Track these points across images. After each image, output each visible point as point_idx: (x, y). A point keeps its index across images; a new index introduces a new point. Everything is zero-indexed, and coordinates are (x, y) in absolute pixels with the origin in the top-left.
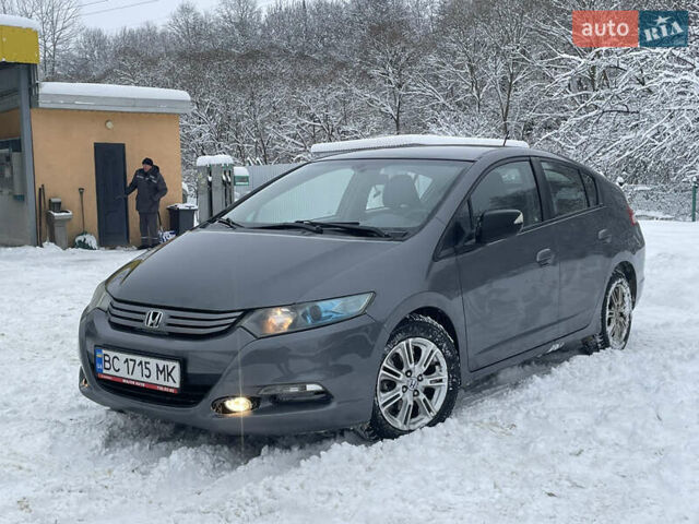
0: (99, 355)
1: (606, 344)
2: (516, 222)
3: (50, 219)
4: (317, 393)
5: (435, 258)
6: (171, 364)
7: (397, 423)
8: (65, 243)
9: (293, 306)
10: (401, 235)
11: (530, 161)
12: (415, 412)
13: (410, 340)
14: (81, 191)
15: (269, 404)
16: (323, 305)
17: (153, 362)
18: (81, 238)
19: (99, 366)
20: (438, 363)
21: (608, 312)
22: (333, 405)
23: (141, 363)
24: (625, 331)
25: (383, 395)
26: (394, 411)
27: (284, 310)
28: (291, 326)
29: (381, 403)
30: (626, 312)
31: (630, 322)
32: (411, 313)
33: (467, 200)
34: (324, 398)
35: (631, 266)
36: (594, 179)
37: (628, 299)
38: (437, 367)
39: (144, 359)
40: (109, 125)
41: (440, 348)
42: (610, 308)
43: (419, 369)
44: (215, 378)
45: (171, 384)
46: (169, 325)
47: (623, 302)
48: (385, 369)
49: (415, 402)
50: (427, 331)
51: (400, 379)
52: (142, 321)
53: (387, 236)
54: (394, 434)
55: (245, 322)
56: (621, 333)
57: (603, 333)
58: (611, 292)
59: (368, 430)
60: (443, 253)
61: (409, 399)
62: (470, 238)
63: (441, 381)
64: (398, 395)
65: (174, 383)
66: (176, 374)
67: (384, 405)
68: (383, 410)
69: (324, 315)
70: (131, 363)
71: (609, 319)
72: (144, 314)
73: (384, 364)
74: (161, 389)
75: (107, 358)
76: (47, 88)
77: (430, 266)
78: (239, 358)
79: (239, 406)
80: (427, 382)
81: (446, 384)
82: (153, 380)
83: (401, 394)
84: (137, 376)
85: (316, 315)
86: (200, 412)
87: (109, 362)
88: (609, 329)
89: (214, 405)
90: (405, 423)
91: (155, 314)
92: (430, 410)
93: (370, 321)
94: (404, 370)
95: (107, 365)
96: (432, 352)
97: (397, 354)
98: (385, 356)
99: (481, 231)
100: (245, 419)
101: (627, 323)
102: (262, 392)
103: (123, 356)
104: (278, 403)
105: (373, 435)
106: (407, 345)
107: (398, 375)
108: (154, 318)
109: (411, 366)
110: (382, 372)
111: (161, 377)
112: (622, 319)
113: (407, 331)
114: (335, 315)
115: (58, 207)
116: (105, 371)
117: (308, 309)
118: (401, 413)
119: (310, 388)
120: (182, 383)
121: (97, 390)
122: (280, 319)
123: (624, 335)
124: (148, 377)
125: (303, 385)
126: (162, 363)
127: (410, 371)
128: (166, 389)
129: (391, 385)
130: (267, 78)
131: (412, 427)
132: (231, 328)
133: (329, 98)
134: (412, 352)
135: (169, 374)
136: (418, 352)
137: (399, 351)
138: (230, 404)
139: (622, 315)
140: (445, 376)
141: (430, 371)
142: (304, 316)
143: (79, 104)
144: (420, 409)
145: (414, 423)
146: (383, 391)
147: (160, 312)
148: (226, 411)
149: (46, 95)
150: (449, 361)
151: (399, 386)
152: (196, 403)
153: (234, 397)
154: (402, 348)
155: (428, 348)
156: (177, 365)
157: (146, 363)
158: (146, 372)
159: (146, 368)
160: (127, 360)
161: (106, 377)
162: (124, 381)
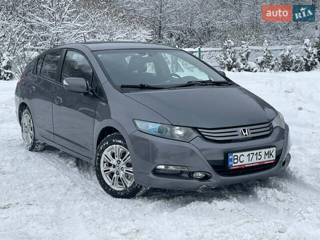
0: (230, 157)
6: (271, 149)
17: (263, 151)
19: (230, 163)
23: (257, 153)
45: (272, 158)
66: (274, 153)
70: (251, 156)
72: (238, 131)
74: (267, 163)
82: (263, 160)
84: (254, 161)
87: (237, 159)
95: (236, 161)
103: (246, 154)
108: (245, 132)
111: (267, 157)
116: (234, 165)
124: (259, 159)
126: (267, 150)
128: (269, 162)
135: (271, 154)
147: (246, 128)
157: (259, 152)
158: (259, 157)
159: (259, 155)
160: (249, 155)
161: (235, 167)
162: (246, 166)
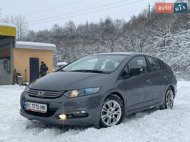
0: (25, 103)
1: (166, 108)
2: (140, 70)
3: (17, 77)
4: (85, 114)
5: (118, 79)
6: (44, 105)
7: (107, 124)
8: (21, 84)
9: (78, 90)
10: (109, 73)
11: (145, 57)
12: (112, 121)
13: (111, 101)
14: (26, 70)
15: (71, 116)
16: (87, 90)
17: (40, 105)
18: (25, 83)
19: (25, 107)
20: (118, 108)
21: (167, 99)
22: (89, 117)
24: (172, 105)
25: (103, 116)
26: (106, 120)
27: (76, 91)
28: (78, 95)
29: (102, 118)
30: (172, 99)
31: (173, 102)
32: (111, 93)
33: (127, 65)
34: (86, 115)
35: (173, 87)
36: (162, 63)
37: (172, 96)
38: (118, 109)
39: (37, 104)
40: (34, 53)
41: (119, 103)
42: (167, 98)
43: (113, 109)
44: (57, 109)
45: (44, 111)
46: (45, 95)
47: (171, 96)
48: (104, 108)
49: (112, 118)
50: (115, 99)
51: (108, 111)
52: (37, 94)
53: (105, 73)
54: (106, 127)
55: (65, 94)
56: (170, 105)
57: (165, 105)
58: (167, 93)
59: (99, 125)
60: (120, 78)
61: (110, 117)
62: (128, 75)
63: (119, 113)
64: (107, 116)
65: (45, 110)
66: (46, 108)
67: (103, 118)
68: (103, 120)
69: (87, 92)
70: (34, 105)
71: (167, 101)
72: (38, 92)
73: (103, 107)
74: (42, 112)
75: (27, 104)
76: (18, 43)
77: (116, 81)
78: (63, 103)
79: (63, 117)
80: (115, 113)
81: (121, 114)
82: (39, 110)
83: (108, 116)
84: (35, 109)
85: (85, 92)
86: (52, 119)
87: (28, 105)
88: (167, 104)
89: (56, 117)
90: (109, 124)
91: (41, 92)
92: (116, 121)
93: (100, 95)
94: (109, 109)
95: (27, 106)
96: (117, 104)
97: (107, 105)
98: (103, 105)
99: (131, 73)
100: (65, 120)
101: (172, 102)
102: (69, 113)
103: (32, 103)
104: (74, 116)
105: (100, 127)
106: (110, 102)
107: (107, 110)
108: (40, 93)
109: (111, 108)
110: (103, 109)
111: (42, 109)
112: (171, 101)
113: (110, 98)
114: (90, 93)
115: (19, 74)
116: (27, 108)
117: (82, 91)
118: (108, 121)
119: (83, 112)
120: (47, 110)
121: (25, 113)
122: (75, 93)
123: (171, 106)
124: (38, 109)
125: (80, 111)
126: (42, 105)
127: (111, 109)
128: (43, 112)
129: (105, 113)
130: (77, 43)
131: (111, 125)
132: (61, 95)
133: (93, 48)
134: (111, 104)
135: (44, 108)
136: (113, 104)
137: (108, 104)
138: (61, 116)
139: (171, 100)
140: (120, 111)
141: (116, 110)
142: (81, 92)
143: (26, 47)
144: (113, 120)
145: (112, 124)
146: (103, 115)
147: (42, 92)
148: (59, 118)
149: (18, 45)
150: (121, 107)
151: (107, 113)
152: (51, 116)
153: (61, 114)
154: (108, 103)
155: (116, 103)
156: (46, 105)
157: (38, 105)
158: (38, 108)
159: (38, 106)
160: (33, 105)
161: (27, 109)
162: (32, 110)
